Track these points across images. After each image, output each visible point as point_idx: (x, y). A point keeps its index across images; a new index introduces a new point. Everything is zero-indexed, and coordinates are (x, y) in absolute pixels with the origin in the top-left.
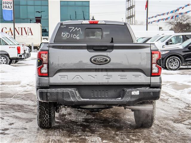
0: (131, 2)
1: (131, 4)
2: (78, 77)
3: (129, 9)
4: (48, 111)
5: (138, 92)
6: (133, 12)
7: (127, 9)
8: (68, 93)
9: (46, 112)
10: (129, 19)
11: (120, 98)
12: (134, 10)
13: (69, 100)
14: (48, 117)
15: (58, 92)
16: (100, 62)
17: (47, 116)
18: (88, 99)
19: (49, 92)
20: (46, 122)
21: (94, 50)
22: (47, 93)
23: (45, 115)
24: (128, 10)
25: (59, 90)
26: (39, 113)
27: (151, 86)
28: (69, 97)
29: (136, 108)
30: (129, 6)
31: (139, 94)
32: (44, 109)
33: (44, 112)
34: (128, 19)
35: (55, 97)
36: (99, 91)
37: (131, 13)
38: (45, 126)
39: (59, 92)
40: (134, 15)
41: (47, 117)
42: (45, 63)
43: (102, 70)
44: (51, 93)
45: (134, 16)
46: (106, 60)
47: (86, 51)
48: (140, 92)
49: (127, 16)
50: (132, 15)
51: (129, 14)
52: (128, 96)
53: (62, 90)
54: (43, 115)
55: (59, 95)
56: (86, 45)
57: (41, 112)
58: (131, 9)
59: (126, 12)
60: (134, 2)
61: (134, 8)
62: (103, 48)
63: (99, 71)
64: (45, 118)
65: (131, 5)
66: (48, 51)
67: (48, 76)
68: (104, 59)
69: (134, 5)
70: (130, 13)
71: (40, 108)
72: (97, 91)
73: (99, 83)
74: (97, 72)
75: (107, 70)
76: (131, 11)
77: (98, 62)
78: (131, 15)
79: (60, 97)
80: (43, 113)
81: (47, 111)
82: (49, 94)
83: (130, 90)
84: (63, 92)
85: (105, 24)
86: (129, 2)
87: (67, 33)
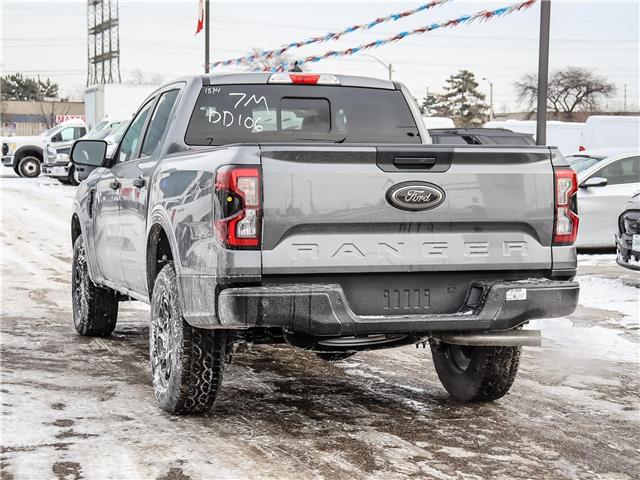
0: (106, 7)
1: (106, 13)
2: (350, 248)
3: (97, 30)
4: (213, 359)
5: (524, 291)
6: (114, 41)
7: (92, 31)
8: (326, 297)
9: (204, 362)
10: (99, 66)
11: (470, 312)
12: (114, 35)
13: (327, 321)
14: (211, 377)
15: (294, 297)
16: (417, 202)
17: (208, 373)
18: (382, 317)
19: (266, 297)
20: (200, 392)
21: (395, 165)
22: (261, 298)
23: (201, 372)
24: (95, 33)
25: (299, 290)
26: (184, 364)
27: (553, 275)
28: (327, 311)
29: (490, 342)
30: (99, 22)
31: (525, 298)
32: (198, 351)
33: (201, 362)
34: (95, 63)
35: (285, 312)
36: (406, 291)
37: (107, 43)
38: (194, 407)
39: (299, 297)
40: (118, 52)
41: (207, 378)
42: (251, 207)
43: (419, 227)
44: (272, 300)
45: (115, 54)
46: (434, 198)
47: (372, 169)
48: (527, 292)
49: (92, 55)
50: (111, 52)
51: (99, 47)
52: (495, 305)
53: (307, 290)
54: (195, 371)
55: (298, 305)
56: (374, 150)
57: (190, 362)
58: (106, 33)
59: (89, 39)
60: (113, 8)
61: (114, 29)
62: (423, 160)
63: (409, 231)
64: (202, 381)
65: (106, 19)
66: (259, 167)
67: (258, 248)
68: (427, 192)
69: (117, 20)
70: (101, 44)
71: (188, 350)
72: (398, 291)
73: (411, 266)
74: (404, 231)
75: (431, 227)
76: (107, 39)
77: (411, 202)
78: (107, 50)
79: (301, 311)
80: (195, 365)
81: (208, 359)
82: (265, 303)
83: (501, 286)
84: (310, 297)
85: (339, 86)
86: (98, 6)
87: (225, 112)
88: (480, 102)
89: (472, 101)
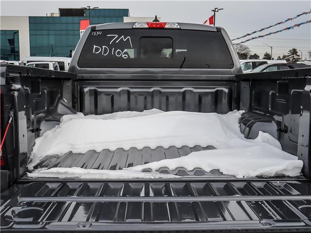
85: (180, 29)
87: (104, 47)
88: (298, 57)
89: (296, 57)
